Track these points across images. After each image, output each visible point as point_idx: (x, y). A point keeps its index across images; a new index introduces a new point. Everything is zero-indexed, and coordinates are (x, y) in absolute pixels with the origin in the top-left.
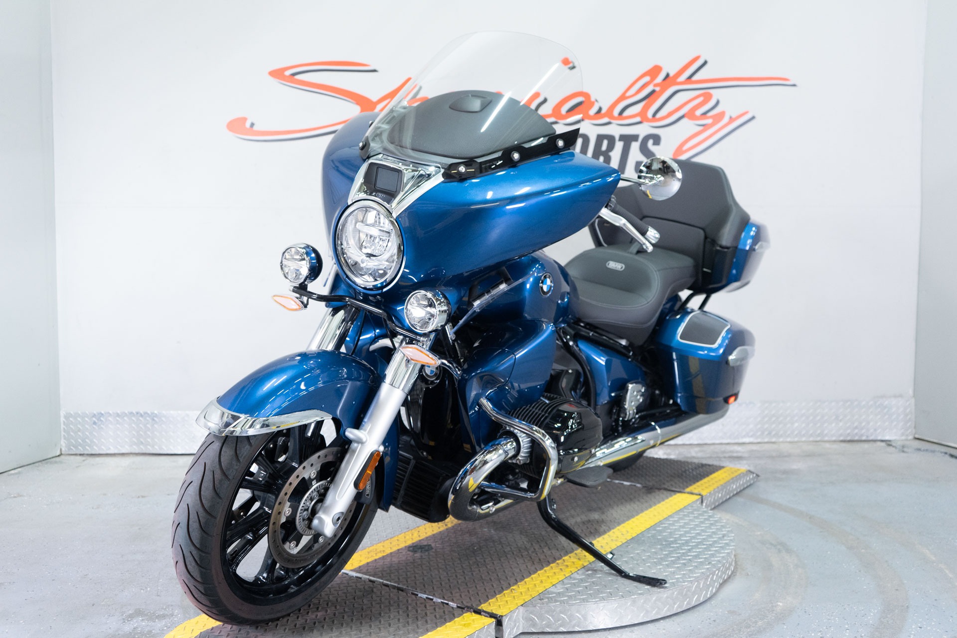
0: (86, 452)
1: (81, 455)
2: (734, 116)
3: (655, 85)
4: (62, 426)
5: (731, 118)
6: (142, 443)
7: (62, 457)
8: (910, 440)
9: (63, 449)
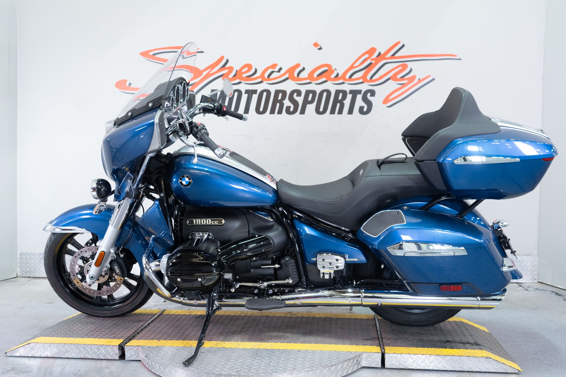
0: (31, 276)
1: (28, 277)
2: (421, 78)
3: (372, 60)
4: (18, 260)
5: (419, 79)
7: (17, 278)
8: (535, 283)
9: (18, 274)
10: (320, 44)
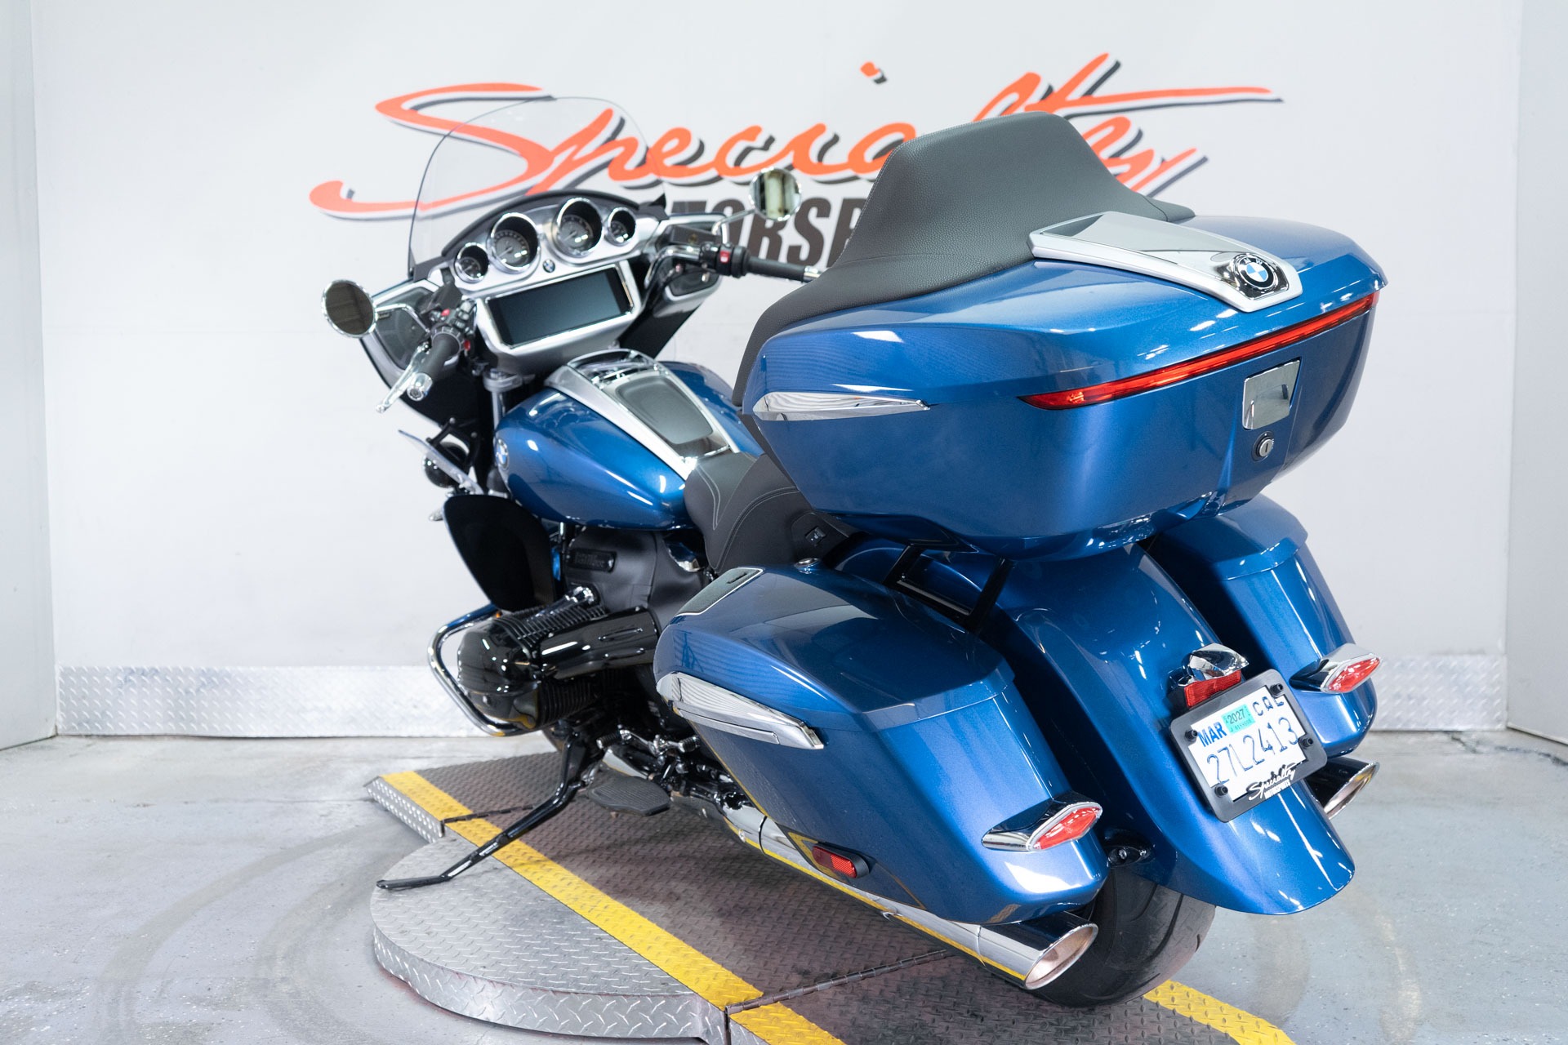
0: (95, 732)
1: (87, 736)
2: (1168, 158)
3: (1029, 108)
4: (58, 689)
5: (1163, 161)
6: (182, 718)
7: (57, 739)
8: (1498, 731)
9: (60, 727)
10: (883, 69)
